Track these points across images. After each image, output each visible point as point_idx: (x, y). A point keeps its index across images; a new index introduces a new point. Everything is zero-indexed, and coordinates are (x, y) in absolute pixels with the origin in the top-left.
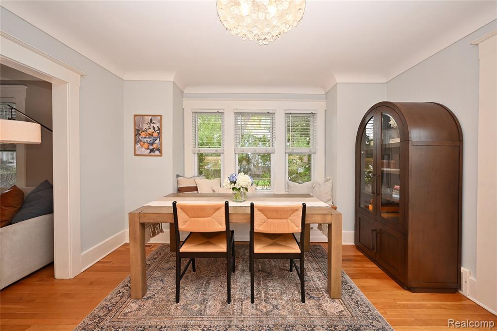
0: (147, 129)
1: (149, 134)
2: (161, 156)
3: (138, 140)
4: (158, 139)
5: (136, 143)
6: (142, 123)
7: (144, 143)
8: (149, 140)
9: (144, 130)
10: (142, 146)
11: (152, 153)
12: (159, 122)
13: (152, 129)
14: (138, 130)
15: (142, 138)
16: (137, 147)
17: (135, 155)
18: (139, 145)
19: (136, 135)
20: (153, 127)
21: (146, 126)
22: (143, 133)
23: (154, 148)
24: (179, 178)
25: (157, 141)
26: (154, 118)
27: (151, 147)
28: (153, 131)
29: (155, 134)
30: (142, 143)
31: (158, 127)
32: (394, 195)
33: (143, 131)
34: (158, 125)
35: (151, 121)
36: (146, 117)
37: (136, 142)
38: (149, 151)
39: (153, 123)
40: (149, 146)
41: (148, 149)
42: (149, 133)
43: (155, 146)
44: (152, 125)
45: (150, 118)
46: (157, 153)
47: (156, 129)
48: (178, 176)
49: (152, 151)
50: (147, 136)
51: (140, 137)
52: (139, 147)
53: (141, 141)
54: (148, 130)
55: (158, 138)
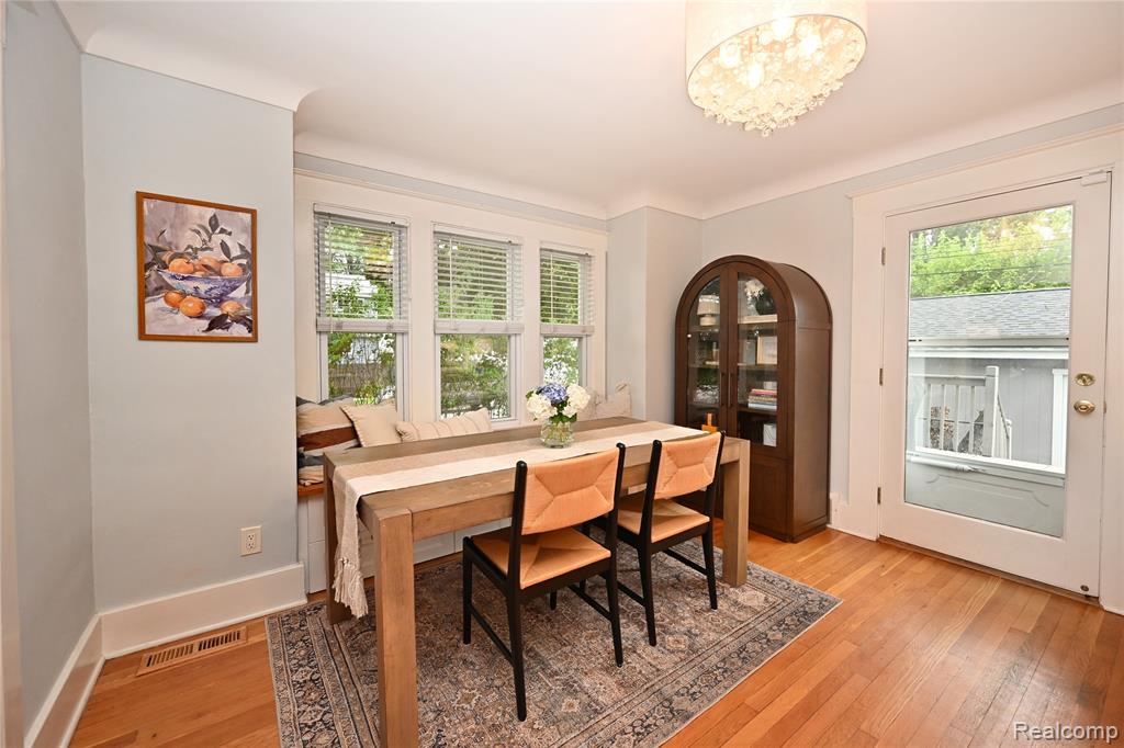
0: (196, 250)
1: (206, 266)
2: (255, 340)
3: (153, 285)
4: (243, 287)
5: (147, 295)
6: (172, 226)
7: (184, 294)
8: (203, 287)
9: (182, 250)
10: (175, 306)
11: (217, 332)
12: (244, 231)
13: (218, 250)
14: (156, 250)
15: (174, 277)
16: (149, 308)
17: (143, 336)
18: (161, 303)
19: (148, 266)
20: (224, 246)
21: (188, 239)
22: (177, 262)
23: (225, 316)
24: (304, 407)
25: (240, 292)
26: (222, 215)
27: (217, 312)
28: (224, 257)
29: (230, 270)
30: (173, 296)
31: (242, 247)
32: (750, 405)
33: (181, 256)
34: (245, 240)
35: (214, 223)
36: (196, 210)
37: (144, 293)
38: (205, 323)
39: (223, 231)
40: (203, 308)
41: (200, 316)
42: (207, 262)
43: (228, 308)
44: (217, 238)
45: (210, 212)
46: (239, 330)
47: (235, 252)
48: (299, 402)
49: (217, 323)
50: (198, 274)
51: (166, 275)
52: (163, 310)
53: (170, 288)
54: (201, 255)
55: (242, 281)
